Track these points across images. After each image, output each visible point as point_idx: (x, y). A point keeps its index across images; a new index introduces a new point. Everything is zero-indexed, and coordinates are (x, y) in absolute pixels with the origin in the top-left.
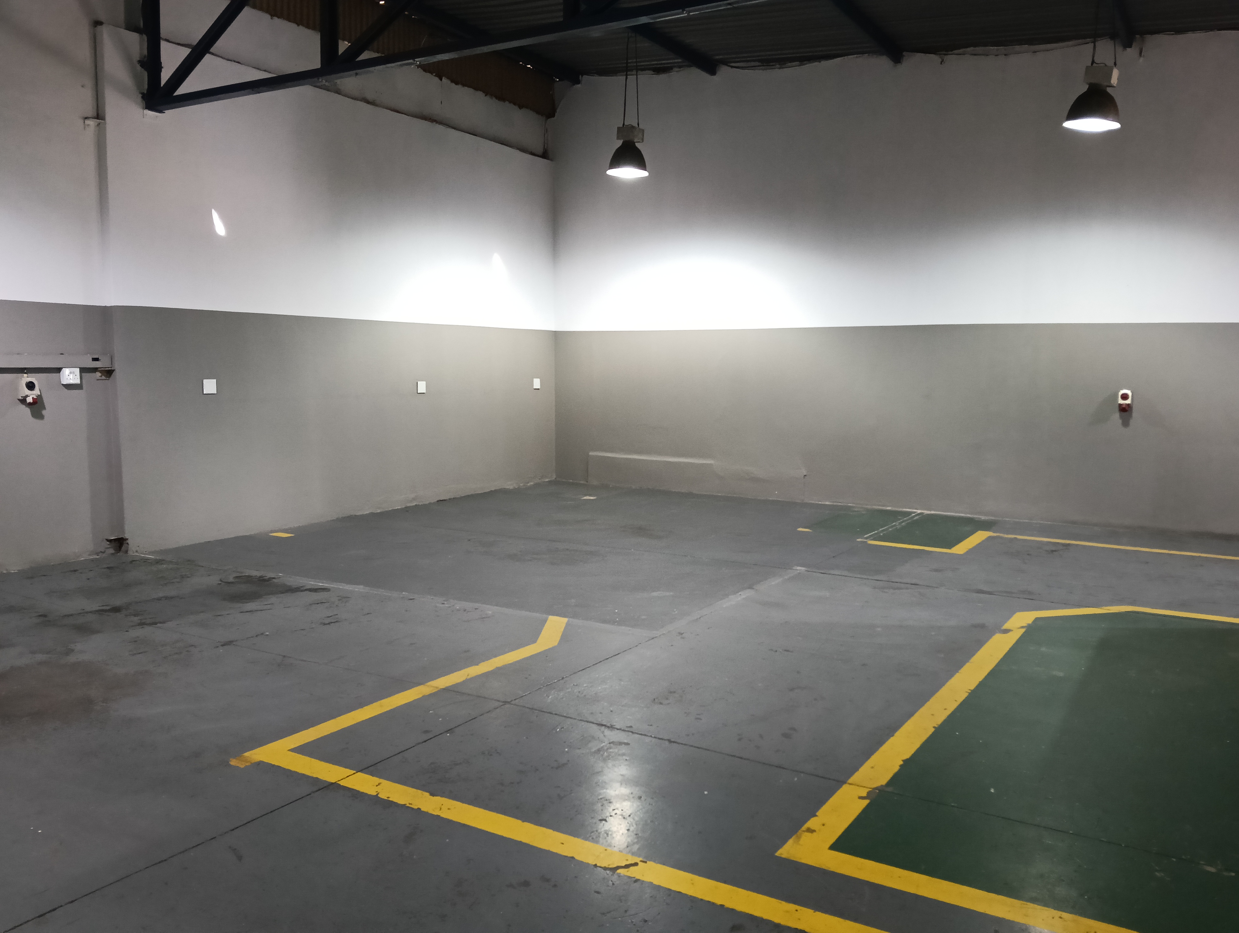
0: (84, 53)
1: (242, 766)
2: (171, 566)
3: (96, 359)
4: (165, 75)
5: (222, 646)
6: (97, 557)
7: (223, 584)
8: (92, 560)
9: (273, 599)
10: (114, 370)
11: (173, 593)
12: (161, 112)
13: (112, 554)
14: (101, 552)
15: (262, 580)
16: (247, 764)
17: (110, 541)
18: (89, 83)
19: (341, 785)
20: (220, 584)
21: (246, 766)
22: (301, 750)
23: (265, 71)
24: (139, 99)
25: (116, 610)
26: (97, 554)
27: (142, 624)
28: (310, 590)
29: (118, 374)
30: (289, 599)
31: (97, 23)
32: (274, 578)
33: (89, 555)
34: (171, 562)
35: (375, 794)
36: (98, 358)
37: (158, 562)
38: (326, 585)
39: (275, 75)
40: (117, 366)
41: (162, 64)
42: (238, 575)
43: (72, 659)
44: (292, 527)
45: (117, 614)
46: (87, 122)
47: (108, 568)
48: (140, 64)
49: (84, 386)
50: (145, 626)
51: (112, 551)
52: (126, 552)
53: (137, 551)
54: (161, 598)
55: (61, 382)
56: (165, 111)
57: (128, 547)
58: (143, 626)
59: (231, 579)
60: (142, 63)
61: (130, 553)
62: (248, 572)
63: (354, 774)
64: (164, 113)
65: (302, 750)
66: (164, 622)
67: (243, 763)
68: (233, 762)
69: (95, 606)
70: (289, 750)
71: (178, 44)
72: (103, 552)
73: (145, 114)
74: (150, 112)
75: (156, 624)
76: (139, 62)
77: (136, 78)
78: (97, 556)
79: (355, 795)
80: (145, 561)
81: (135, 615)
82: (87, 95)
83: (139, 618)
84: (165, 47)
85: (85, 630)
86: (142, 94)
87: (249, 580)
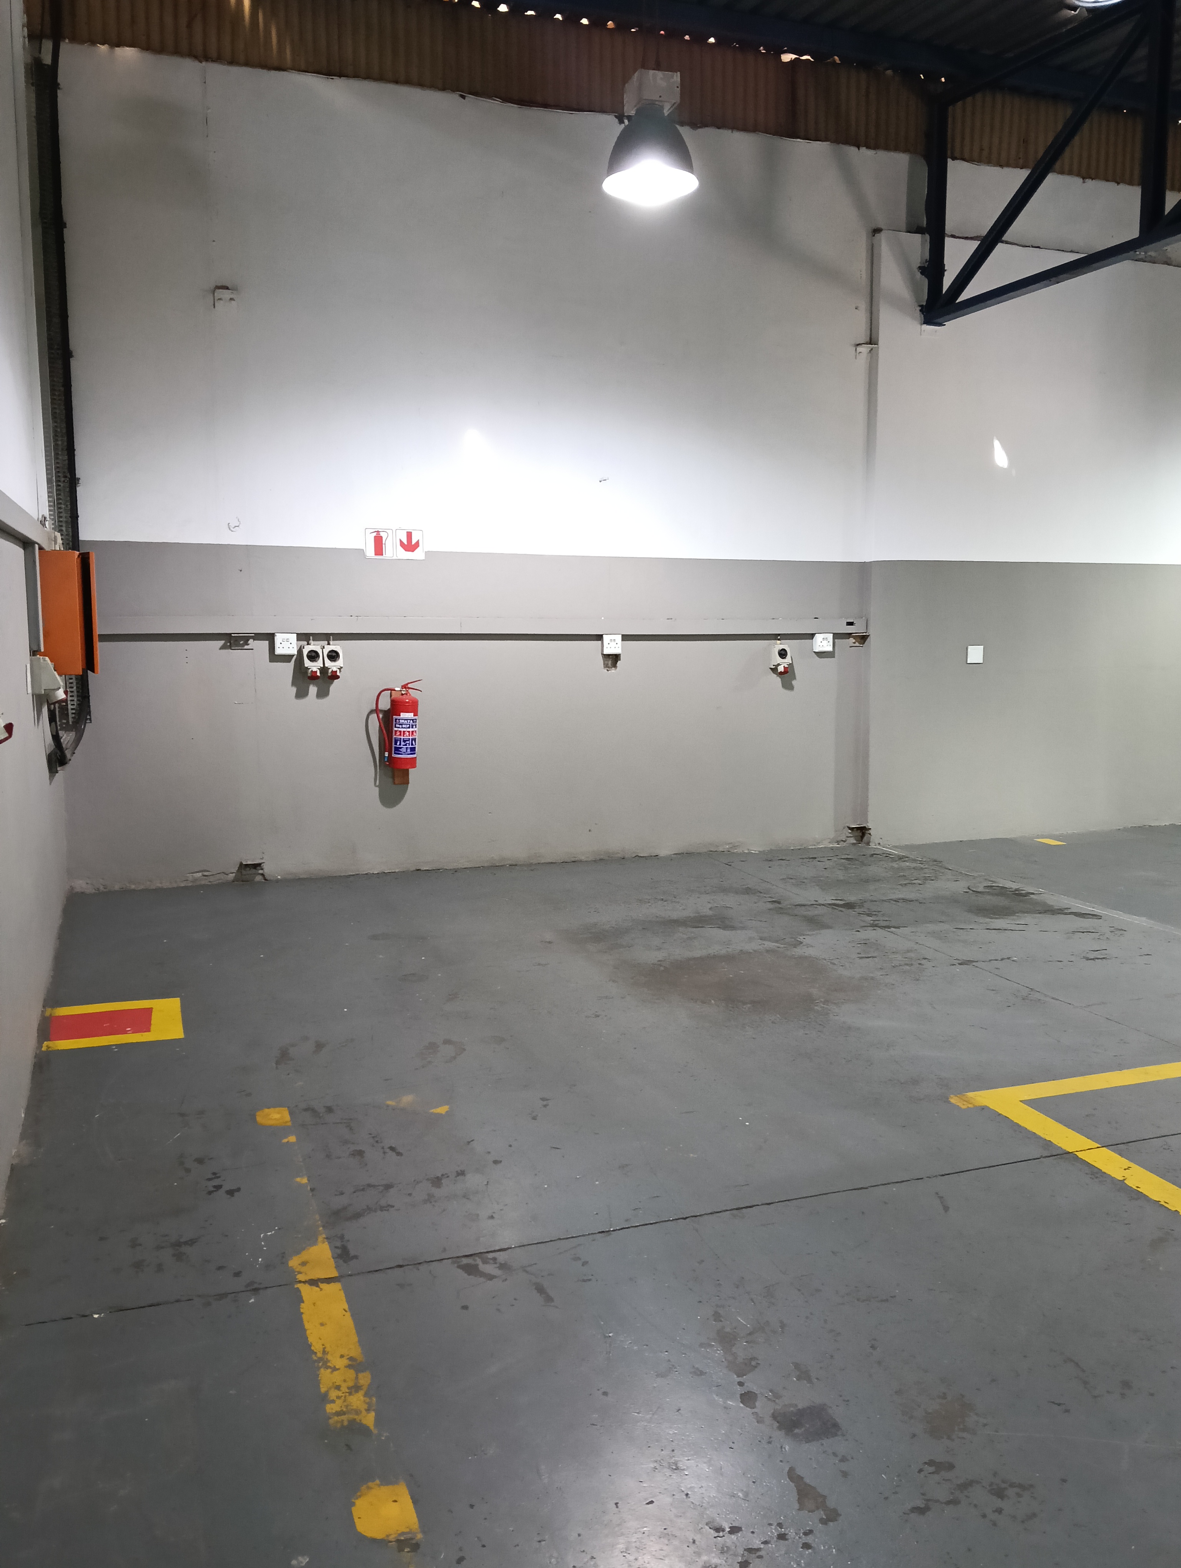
0: (859, 268)
1: (963, 1107)
2: (914, 865)
3: (850, 624)
4: (948, 281)
5: (960, 964)
6: (838, 846)
7: (971, 892)
8: (832, 849)
9: (1028, 919)
10: (869, 636)
11: (912, 896)
12: (940, 324)
13: (853, 844)
14: (842, 841)
15: (1018, 894)
16: (970, 1106)
17: (852, 829)
18: (863, 305)
19: (1080, 1157)
20: (968, 892)
21: (968, 1107)
22: (1035, 1104)
23: (1071, 251)
24: (918, 313)
25: (850, 906)
26: (838, 842)
27: (874, 926)
28: (1076, 914)
29: (872, 640)
30: (1047, 921)
31: (877, 231)
32: (1033, 894)
33: (829, 843)
34: (914, 861)
35: (1122, 1179)
36: (853, 622)
37: (901, 858)
38: (1097, 911)
39: (1083, 255)
40: (872, 632)
41: (946, 266)
42: (989, 884)
43: (799, 951)
44: (1065, 833)
45: (850, 910)
46: (859, 349)
47: (847, 859)
48: (920, 271)
49: (836, 654)
50: (877, 928)
51: (853, 841)
52: (868, 843)
53: (879, 844)
54: (899, 899)
55: (813, 649)
56: (945, 323)
57: (870, 838)
58: (875, 928)
59: (981, 889)
60: (923, 270)
61: (872, 845)
62: (1002, 883)
63: (1098, 1147)
64: (945, 325)
65: (1037, 1104)
66: (898, 928)
67: (965, 1103)
68: (954, 1100)
69: (828, 898)
70: (1021, 1101)
71: (966, 238)
72: (844, 841)
73: (922, 330)
74: (928, 327)
75: (889, 927)
76: (920, 268)
77: (915, 289)
78: (838, 844)
79: (1096, 1173)
80: (887, 855)
81: (869, 915)
82: (861, 318)
83: (871, 918)
84: (949, 244)
85: (815, 923)
86: (921, 306)
87: (1002, 892)
